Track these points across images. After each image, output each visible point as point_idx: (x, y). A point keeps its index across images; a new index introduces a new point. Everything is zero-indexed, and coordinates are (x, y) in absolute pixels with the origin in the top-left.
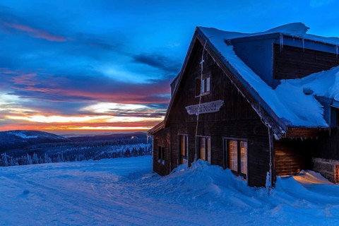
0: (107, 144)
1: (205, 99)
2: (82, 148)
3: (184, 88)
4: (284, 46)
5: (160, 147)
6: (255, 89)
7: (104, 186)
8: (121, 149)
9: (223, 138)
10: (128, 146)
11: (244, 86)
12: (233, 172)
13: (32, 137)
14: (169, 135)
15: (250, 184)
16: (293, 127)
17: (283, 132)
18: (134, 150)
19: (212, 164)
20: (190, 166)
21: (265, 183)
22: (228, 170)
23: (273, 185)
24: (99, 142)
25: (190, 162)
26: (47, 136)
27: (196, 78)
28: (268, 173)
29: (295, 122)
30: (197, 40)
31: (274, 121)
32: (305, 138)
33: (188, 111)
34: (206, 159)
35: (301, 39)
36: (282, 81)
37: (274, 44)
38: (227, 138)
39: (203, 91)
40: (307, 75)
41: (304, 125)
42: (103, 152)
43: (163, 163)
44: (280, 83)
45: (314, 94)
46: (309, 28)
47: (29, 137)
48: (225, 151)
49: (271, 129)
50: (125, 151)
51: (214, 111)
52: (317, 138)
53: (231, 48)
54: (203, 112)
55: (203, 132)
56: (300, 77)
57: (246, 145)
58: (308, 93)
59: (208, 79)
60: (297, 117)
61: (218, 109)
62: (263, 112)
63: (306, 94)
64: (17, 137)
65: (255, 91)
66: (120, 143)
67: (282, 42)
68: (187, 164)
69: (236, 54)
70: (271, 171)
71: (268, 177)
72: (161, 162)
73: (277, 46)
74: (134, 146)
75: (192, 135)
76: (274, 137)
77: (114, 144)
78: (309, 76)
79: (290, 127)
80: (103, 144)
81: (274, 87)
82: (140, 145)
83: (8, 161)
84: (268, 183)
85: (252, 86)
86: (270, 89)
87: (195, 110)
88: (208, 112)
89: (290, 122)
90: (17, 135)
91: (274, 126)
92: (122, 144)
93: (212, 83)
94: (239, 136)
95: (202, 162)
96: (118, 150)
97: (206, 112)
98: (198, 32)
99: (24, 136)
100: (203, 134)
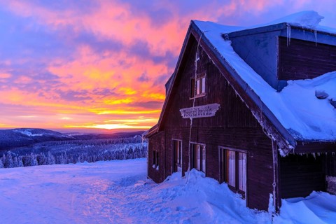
0: (110, 142)
1: (200, 102)
2: (86, 147)
3: (179, 89)
4: (291, 39)
5: (154, 152)
6: (255, 91)
7: (88, 197)
8: (124, 148)
9: (219, 147)
10: (130, 145)
11: (242, 88)
12: (230, 187)
13: (38, 135)
14: (163, 139)
15: (249, 205)
16: (303, 141)
17: (291, 147)
18: (137, 150)
19: (206, 176)
20: (183, 175)
21: (268, 207)
22: (225, 185)
23: (277, 211)
24: (103, 140)
25: (185, 170)
26: (52, 134)
27: (191, 78)
28: (271, 195)
29: (307, 134)
30: (191, 35)
31: (279, 133)
32: (319, 154)
33: (183, 115)
34: (201, 170)
35: (313, 31)
36: (289, 82)
37: (280, 37)
38: (223, 148)
39: (198, 93)
40: (319, 75)
41: (317, 138)
42: (106, 151)
43: (158, 168)
44: (286, 85)
45: (329, 98)
46: (323, 18)
47: (34, 135)
48: (221, 162)
49: (275, 142)
50: (128, 149)
51: (209, 116)
52: (333, 153)
53: (228, 43)
54: (198, 117)
55: (198, 138)
56: (311, 78)
57: (245, 157)
58: (321, 97)
59: (204, 80)
60: (308, 128)
61: (213, 113)
62: (265, 121)
63: (319, 98)
64: (22, 135)
65: (256, 94)
66: (123, 142)
67: (289, 34)
68: (181, 173)
69: (234, 50)
70: (274, 192)
71: (272, 200)
72: (156, 167)
73: (283, 39)
74: (137, 145)
75: (186, 140)
76: (279, 152)
77: (117, 143)
78: (321, 77)
79: (299, 142)
80: (106, 143)
81: (279, 90)
83: (13, 158)
84: (272, 208)
85: (252, 88)
86: (273, 92)
87: (189, 114)
88: (203, 116)
89: (299, 134)
90: (22, 133)
91: (279, 139)
92: (126, 143)
93: (208, 84)
94: (237, 146)
95: (197, 171)
96: (121, 149)
97: (200, 116)
98: (193, 26)
99: (29, 134)
100: (198, 142)
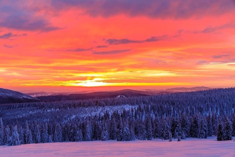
0: (80, 105)
2: (49, 111)
8: (98, 113)
10: (107, 108)
24: (71, 102)
42: (74, 117)
50: (103, 114)
66: (98, 104)
74: (116, 108)
77: (89, 105)
82: (125, 106)
92: (100, 105)
96: (93, 114)
